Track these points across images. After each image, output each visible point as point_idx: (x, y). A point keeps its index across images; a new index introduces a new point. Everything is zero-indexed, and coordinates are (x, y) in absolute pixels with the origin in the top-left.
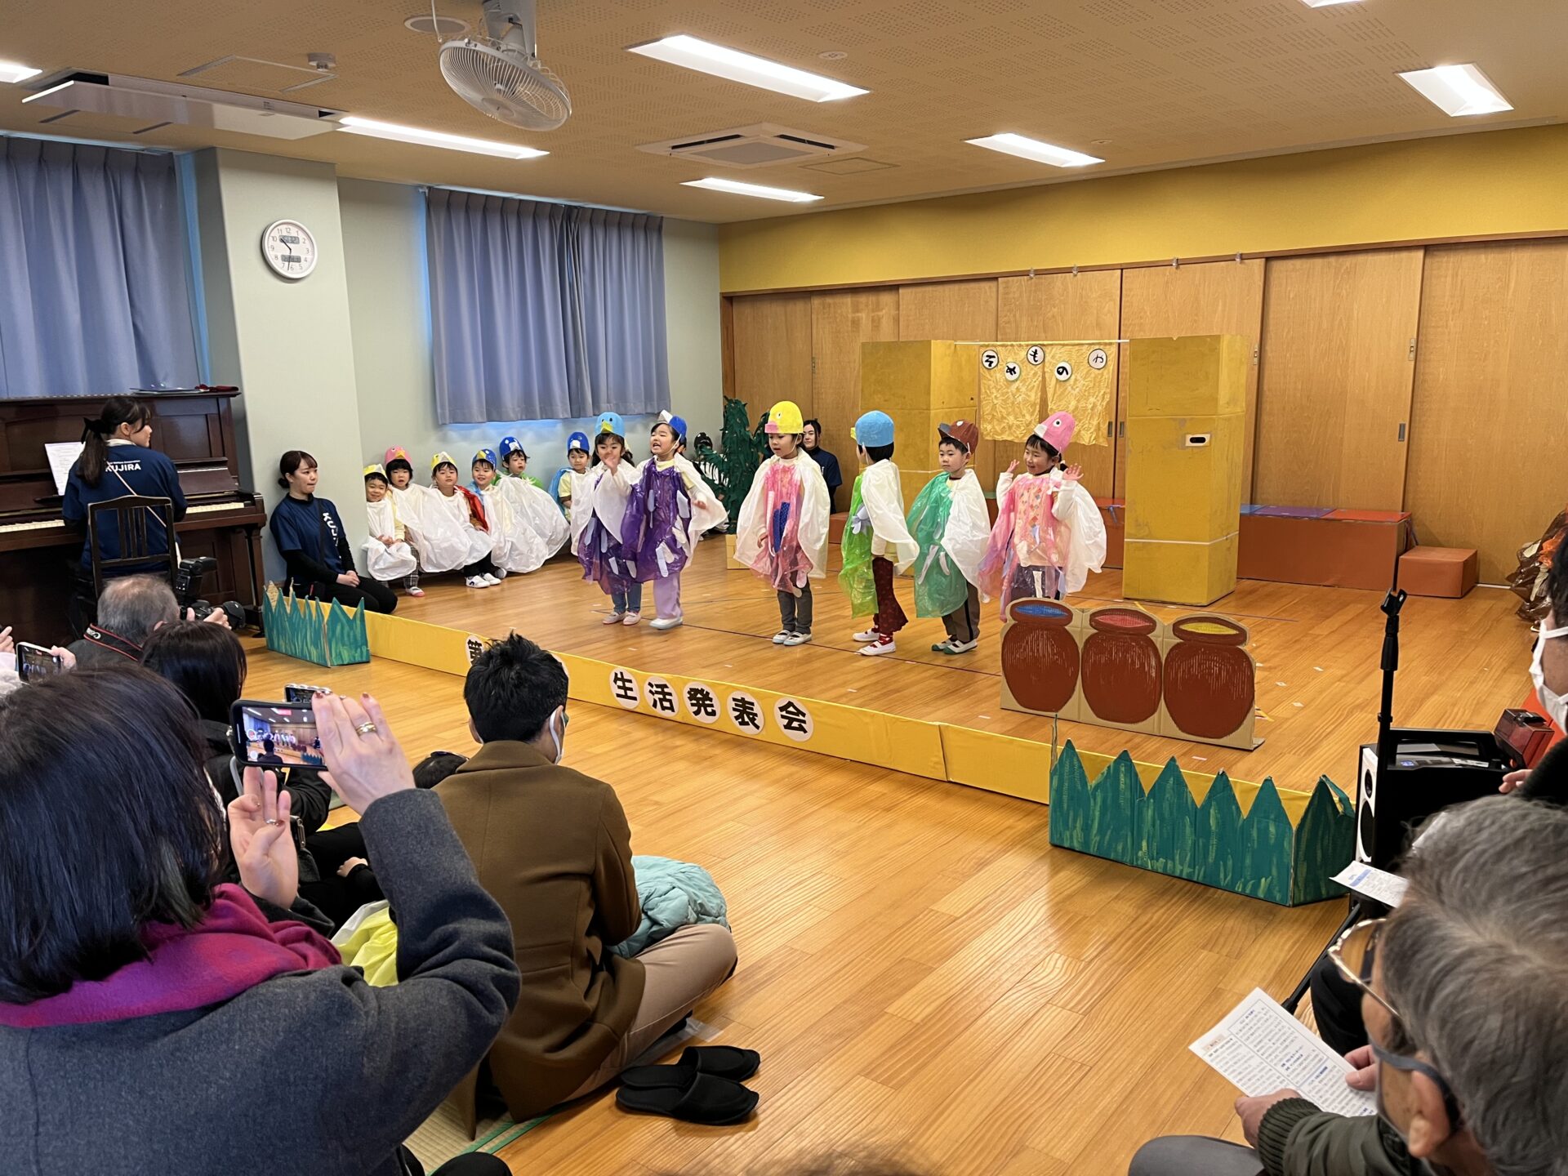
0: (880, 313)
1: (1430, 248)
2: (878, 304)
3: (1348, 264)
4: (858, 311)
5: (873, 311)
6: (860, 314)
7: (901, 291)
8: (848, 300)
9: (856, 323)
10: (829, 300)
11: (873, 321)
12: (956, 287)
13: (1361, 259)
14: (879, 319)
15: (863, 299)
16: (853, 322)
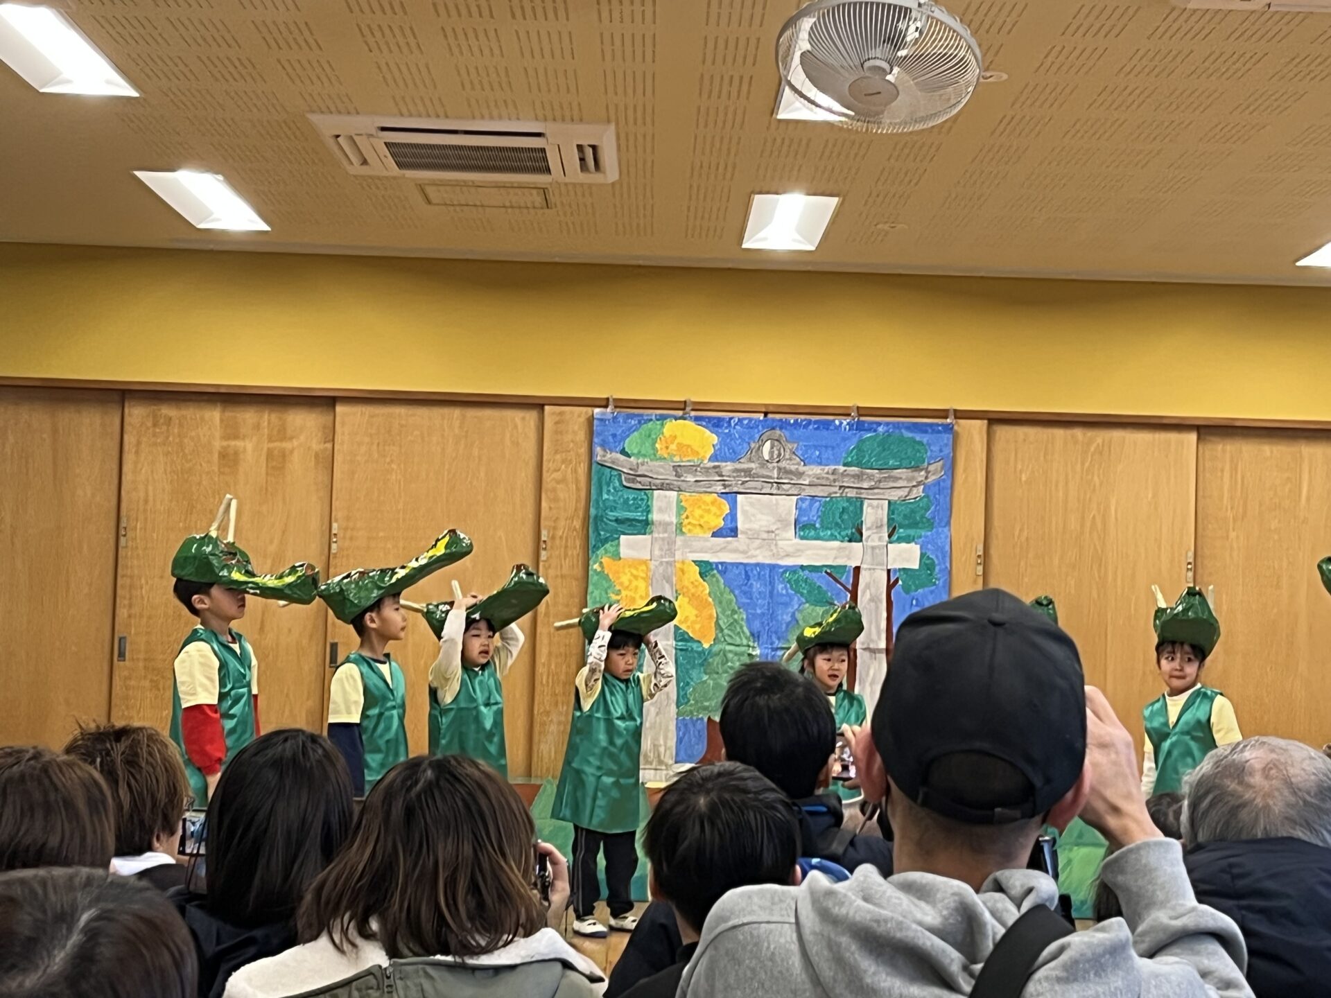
0: (287, 445)
1: (1208, 430)
2: (283, 429)
3: (1099, 441)
4: (236, 437)
5: (270, 440)
6: (239, 444)
7: (340, 409)
8: (214, 415)
9: (229, 460)
10: (168, 411)
11: (270, 454)
12: (456, 412)
13: (1117, 434)
14: (284, 456)
15: (248, 416)
16: (223, 455)
